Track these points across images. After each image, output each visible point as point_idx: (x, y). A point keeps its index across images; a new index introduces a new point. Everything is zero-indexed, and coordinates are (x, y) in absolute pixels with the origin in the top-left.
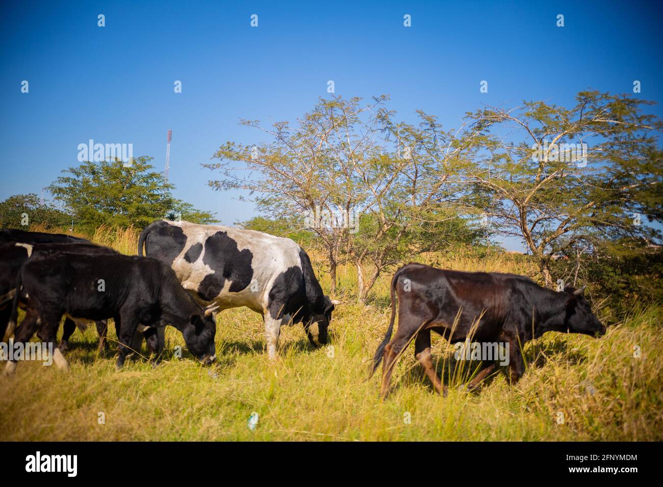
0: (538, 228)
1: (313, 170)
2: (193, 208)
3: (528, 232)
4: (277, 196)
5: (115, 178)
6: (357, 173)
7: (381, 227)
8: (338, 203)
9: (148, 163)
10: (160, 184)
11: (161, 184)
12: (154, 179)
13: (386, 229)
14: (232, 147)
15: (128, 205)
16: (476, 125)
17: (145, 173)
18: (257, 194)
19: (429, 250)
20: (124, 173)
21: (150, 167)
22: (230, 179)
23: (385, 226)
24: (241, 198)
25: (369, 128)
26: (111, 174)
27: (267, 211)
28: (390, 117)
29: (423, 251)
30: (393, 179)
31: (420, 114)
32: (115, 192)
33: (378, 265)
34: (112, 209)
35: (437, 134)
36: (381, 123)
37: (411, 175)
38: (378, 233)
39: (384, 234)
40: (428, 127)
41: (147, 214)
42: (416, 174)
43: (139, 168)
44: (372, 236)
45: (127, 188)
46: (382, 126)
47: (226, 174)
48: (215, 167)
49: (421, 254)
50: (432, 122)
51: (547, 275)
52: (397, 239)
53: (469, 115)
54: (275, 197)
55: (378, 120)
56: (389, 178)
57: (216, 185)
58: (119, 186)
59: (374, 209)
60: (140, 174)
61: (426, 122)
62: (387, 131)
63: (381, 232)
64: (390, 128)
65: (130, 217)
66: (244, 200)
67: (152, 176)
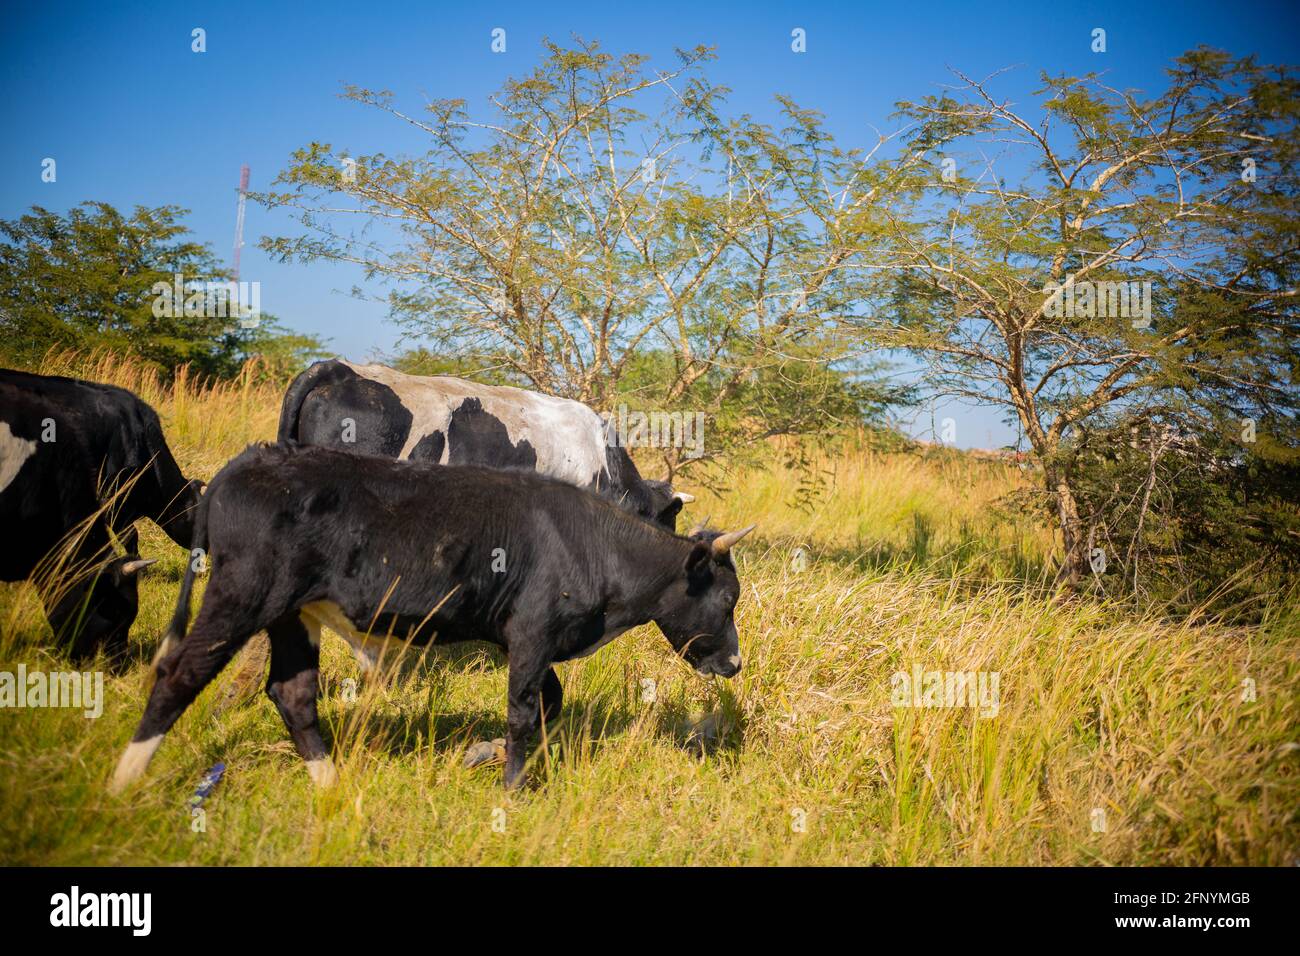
0: (1052, 389)
1: (522, 223)
2: (277, 324)
3: (1029, 395)
4: (441, 292)
5: (103, 250)
6: (629, 243)
7: (680, 374)
8: (584, 311)
9: (177, 222)
10: (204, 270)
11: (207, 269)
12: (191, 256)
13: (693, 376)
14: (323, 155)
15: (130, 311)
16: (919, 135)
17: (172, 243)
18: (395, 285)
19: (785, 431)
20: (122, 240)
21: (181, 230)
22: (316, 236)
23: (691, 369)
24: (355, 292)
25: (663, 132)
26: (95, 240)
27: (413, 322)
28: (714, 103)
29: (773, 432)
30: (713, 259)
31: (784, 107)
32: (102, 280)
33: (670, 460)
34: (95, 318)
35: (822, 157)
36: (693, 118)
37: (756, 252)
38: (674, 385)
39: (686, 389)
40: (801, 139)
41: (174, 333)
42: (770, 250)
43: (155, 230)
44: (660, 392)
45: (129, 272)
46: (696, 124)
47: (307, 221)
48: (275, 200)
49: (768, 440)
50: (811, 128)
51: (1066, 498)
52: (717, 400)
53: (905, 109)
54: (439, 296)
55: (688, 110)
56: (704, 258)
57: (277, 246)
58: (111, 268)
59: (666, 327)
60: (160, 243)
61: (798, 126)
62: (707, 140)
63: (681, 384)
64: (712, 130)
65: (137, 335)
66: (361, 297)
67: (185, 250)
